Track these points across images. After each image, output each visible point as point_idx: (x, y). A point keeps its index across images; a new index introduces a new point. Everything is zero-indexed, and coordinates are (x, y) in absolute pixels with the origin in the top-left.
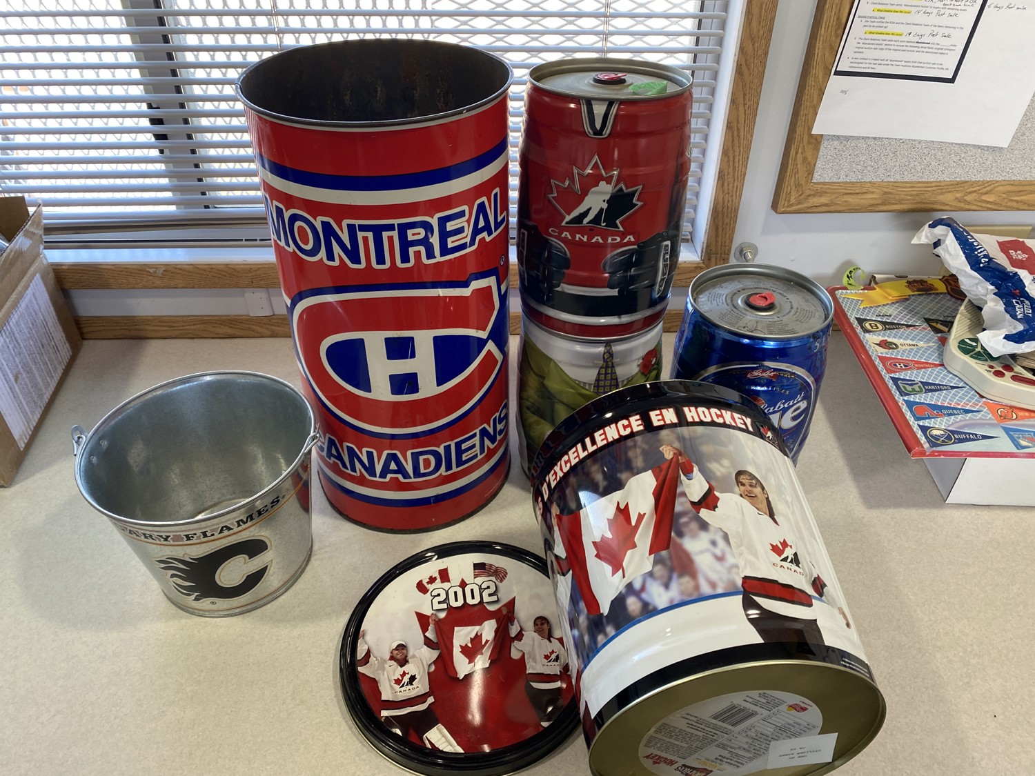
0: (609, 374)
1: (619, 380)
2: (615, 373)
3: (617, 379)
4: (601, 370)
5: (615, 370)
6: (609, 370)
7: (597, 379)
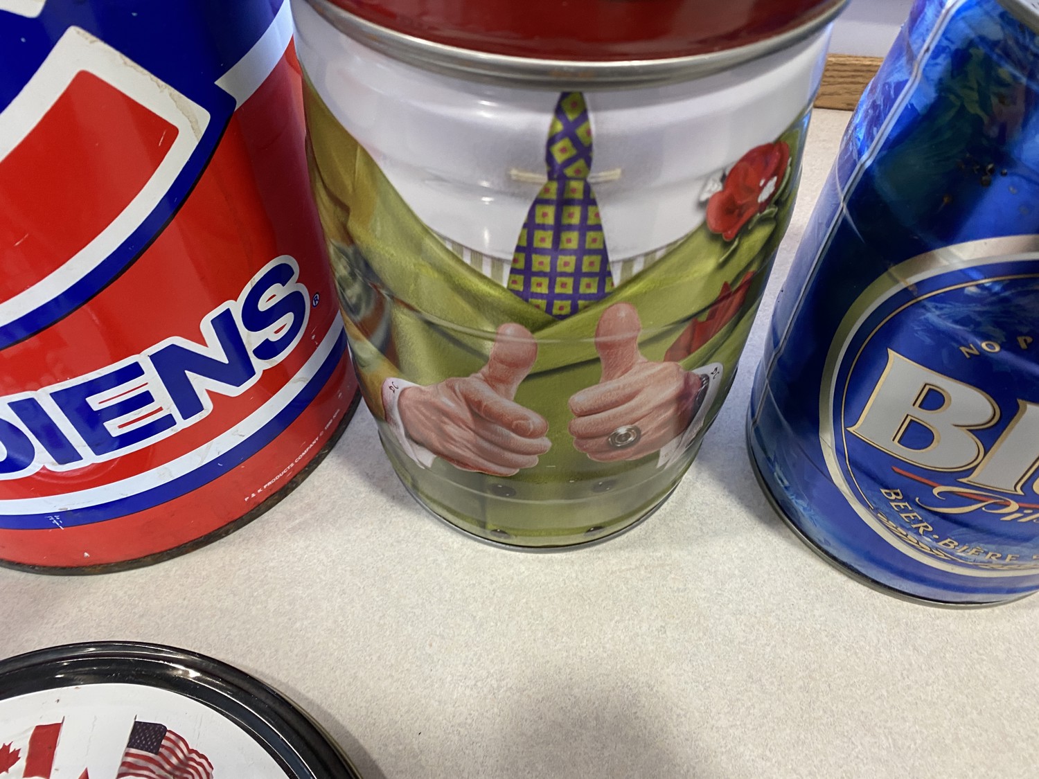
0: (570, 228)
1: (611, 258)
2: (598, 228)
3: (603, 253)
4: (540, 210)
5: (597, 215)
6: (571, 215)
7: (524, 244)
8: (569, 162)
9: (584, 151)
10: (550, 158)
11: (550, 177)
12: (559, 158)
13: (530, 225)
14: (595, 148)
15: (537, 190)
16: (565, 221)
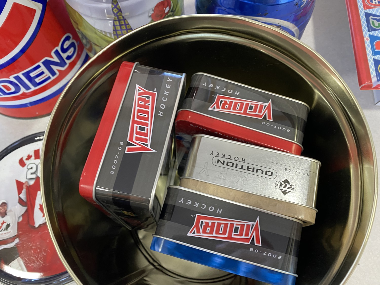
0: (123, 25)
2: (128, 24)
4: (115, 22)
5: (127, 22)
6: (122, 22)
7: (114, 29)
8: (118, 13)
9: (120, 10)
10: (113, 12)
11: (115, 16)
12: (115, 12)
13: (114, 25)
14: (122, 9)
15: (113, 19)
16: (121, 24)
